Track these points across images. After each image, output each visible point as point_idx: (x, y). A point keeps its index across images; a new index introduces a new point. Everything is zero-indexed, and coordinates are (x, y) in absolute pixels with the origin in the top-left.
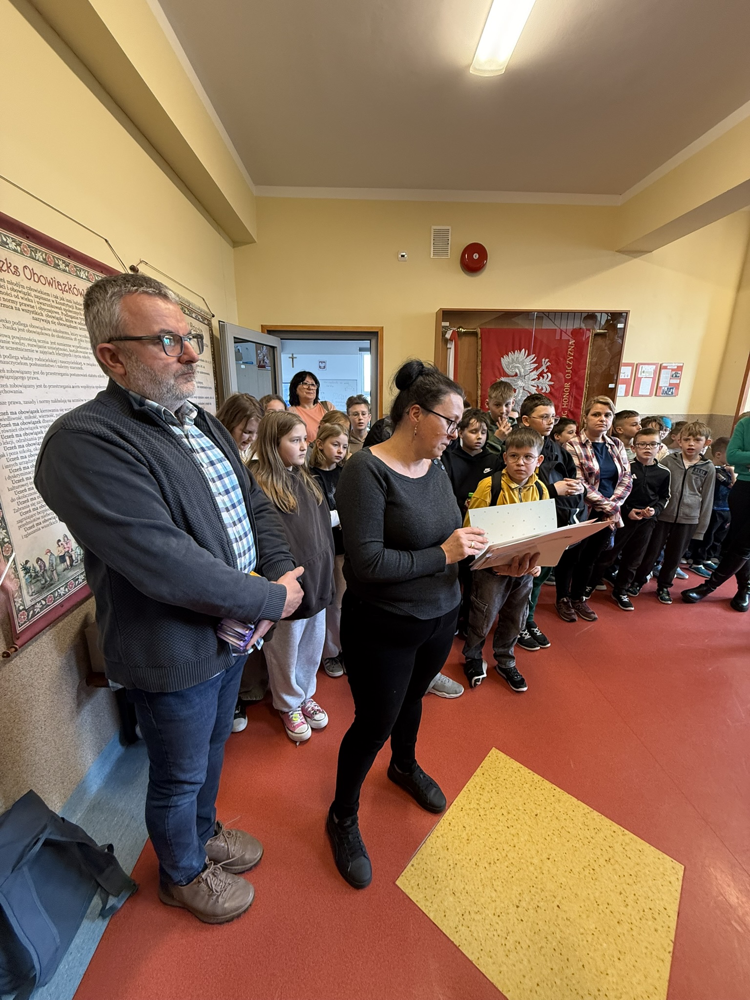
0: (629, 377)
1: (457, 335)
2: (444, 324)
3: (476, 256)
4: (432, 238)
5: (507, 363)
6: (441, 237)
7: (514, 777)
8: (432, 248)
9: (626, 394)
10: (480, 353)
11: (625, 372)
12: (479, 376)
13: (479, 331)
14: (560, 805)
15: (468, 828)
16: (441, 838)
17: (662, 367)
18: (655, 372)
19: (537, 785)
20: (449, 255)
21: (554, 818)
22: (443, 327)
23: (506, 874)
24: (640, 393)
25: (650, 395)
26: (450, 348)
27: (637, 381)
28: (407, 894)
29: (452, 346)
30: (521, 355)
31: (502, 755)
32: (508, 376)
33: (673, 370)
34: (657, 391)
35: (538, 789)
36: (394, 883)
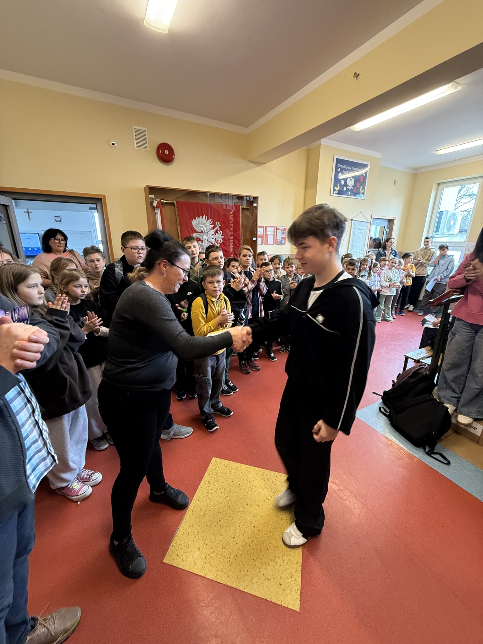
0: (262, 234)
1: (161, 205)
2: (151, 196)
3: (167, 152)
4: (134, 135)
5: (195, 224)
6: (140, 135)
7: (226, 470)
8: (135, 141)
9: (262, 244)
10: (178, 217)
11: (260, 231)
12: (179, 232)
13: (175, 202)
14: (251, 474)
15: (203, 509)
16: (188, 522)
17: (277, 229)
18: (274, 231)
19: (239, 469)
20: (148, 148)
21: (248, 482)
22: (151, 198)
23: (227, 523)
24: (268, 243)
25: (273, 244)
26: (158, 213)
27: (266, 236)
28: (171, 564)
29: (158, 211)
30: (203, 219)
31: (218, 460)
32: (197, 232)
33: (282, 230)
34: (276, 242)
35: (239, 470)
36: (162, 562)
